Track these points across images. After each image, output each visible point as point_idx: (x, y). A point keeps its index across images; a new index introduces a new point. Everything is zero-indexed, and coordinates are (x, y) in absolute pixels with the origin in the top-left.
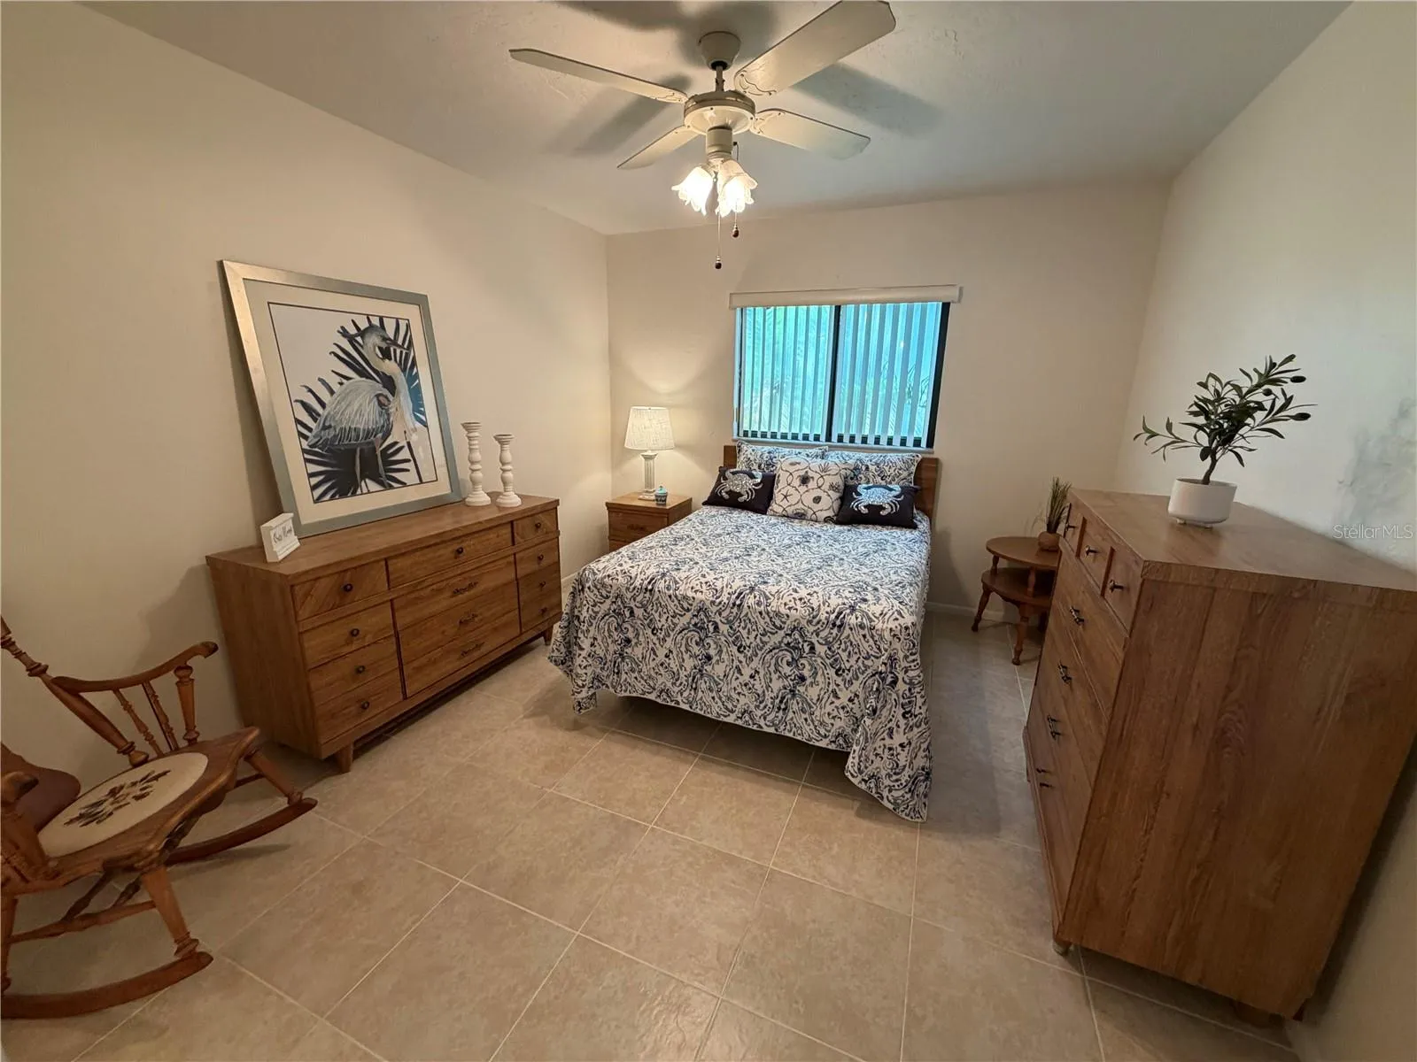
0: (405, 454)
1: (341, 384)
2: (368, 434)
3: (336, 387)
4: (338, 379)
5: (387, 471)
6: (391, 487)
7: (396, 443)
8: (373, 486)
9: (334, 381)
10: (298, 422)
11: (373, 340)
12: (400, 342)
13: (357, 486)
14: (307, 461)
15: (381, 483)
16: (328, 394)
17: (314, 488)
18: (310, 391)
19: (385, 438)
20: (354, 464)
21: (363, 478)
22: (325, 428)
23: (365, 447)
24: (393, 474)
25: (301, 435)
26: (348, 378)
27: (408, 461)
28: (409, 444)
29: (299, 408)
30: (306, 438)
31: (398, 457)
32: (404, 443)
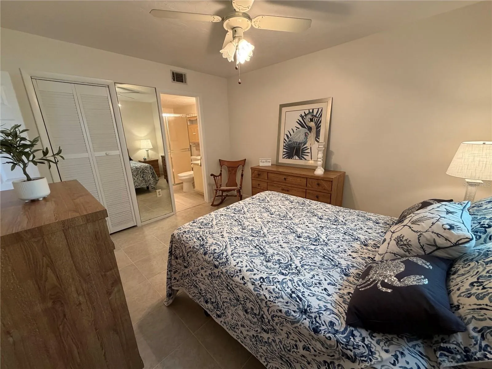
0: (309, 151)
1: (296, 130)
2: (300, 143)
3: (295, 131)
4: (296, 128)
5: (302, 154)
6: (302, 159)
7: (307, 147)
8: (297, 158)
9: (295, 129)
10: (285, 139)
11: (309, 116)
12: (317, 116)
13: (293, 157)
14: (284, 148)
15: (299, 157)
16: (292, 132)
17: (283, 155)
18: (289, 132)
19: (304, 145)
20: (294, 150)
21: (295, 155)
22: (290, 141)
23: (298, 147)
24: (304, 156)
25: (284, 142)
26: (298, 128)
27: (309, 153)
28: (311, 148)
29: (285, 136)
30: (285, 143)
31: (306, 151)
32: (310, 148)
